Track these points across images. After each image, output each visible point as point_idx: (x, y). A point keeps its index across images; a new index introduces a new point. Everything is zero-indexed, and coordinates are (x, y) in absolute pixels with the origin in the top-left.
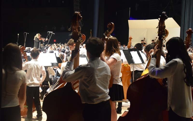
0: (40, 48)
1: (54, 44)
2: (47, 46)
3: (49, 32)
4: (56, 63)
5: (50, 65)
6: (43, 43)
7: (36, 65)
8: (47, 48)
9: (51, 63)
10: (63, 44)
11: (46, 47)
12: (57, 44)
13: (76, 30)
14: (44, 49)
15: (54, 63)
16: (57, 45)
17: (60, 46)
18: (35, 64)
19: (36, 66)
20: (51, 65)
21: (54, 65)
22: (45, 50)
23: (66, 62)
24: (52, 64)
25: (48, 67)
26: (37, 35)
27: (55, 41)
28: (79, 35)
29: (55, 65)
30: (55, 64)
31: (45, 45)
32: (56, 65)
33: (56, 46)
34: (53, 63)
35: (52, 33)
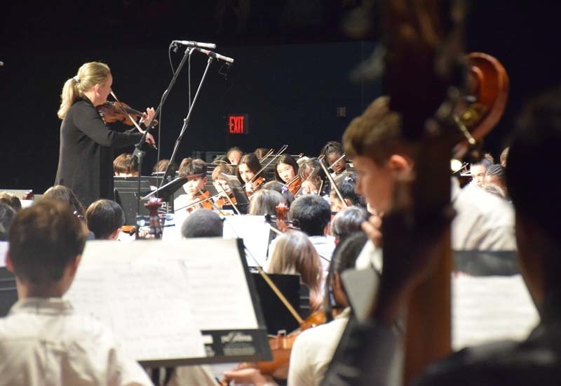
1: (234, 155)
3: (185, 47)
4: (245, 332)
5: (198, 347)
6: (130, 150)
7: (59, 348)
8: (169, 195)
9: (205, 333)
10: (313, 152)
12: (259, 152)
13: (417, 27)
14: (139, 203)
15: (226, 332)
16: (254, 166)
17: (284, 171)
18: (44, 343)
19: (54, 365)
20: (201, 353)
21: (228, 351)
22: (154, 209)
23: (329, 318)
24: (209, 339)
25: (180, 371)
26: (85, 71)
27: (237, 124)
28: (442, 65)
29: (237, 352)
30: (240, 338)
31: (146, 167)
32: (250, 351)
33: (250, 175)
34: (217, 334)
35: (210, 55)
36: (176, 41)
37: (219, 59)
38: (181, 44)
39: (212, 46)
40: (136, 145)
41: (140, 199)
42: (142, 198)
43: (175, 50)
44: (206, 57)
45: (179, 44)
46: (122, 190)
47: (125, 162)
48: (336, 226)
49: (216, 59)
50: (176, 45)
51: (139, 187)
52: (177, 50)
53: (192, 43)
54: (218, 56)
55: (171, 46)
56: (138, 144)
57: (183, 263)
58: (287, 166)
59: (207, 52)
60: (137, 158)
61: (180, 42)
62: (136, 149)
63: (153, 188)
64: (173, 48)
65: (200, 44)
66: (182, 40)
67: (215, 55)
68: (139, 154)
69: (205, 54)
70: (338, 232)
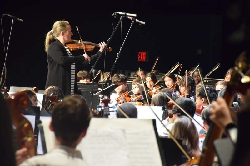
0: (76, 91)
2: (109, 81)
8: (108, 93)
11: (101, 86)
27: (143, 56)
35: (133, 20)
36: (116, 12)
37: (138, 22)
38: (118, 14)
39: (135, 15)
40: (92, 66)
41: (93, 94)
42: (94, 94)
43: (115, 17)
44: (130, 21)
45: (117, 14)
46: (83, 90)
47: (82, 74)
48: (204, 115)
49: (136, 22)
50: (115, 14)
51: (93, 88)
52: (116, 17)
53: (124, 14)
54: (137, 20)
55: (113, 14)
56: (93, 66)
57: (124, 131)
58: (170, 79)
59: (131, 18)
60: (92, 73)
61: (118, 13)
62: (92, 68)
63: (99, 89)
64: (114, 16)
65: (128, 14)
66: (119, 12)
67: (136, 20)
68: (94, 71)
69: (130, 19)
70: (206, 118)
